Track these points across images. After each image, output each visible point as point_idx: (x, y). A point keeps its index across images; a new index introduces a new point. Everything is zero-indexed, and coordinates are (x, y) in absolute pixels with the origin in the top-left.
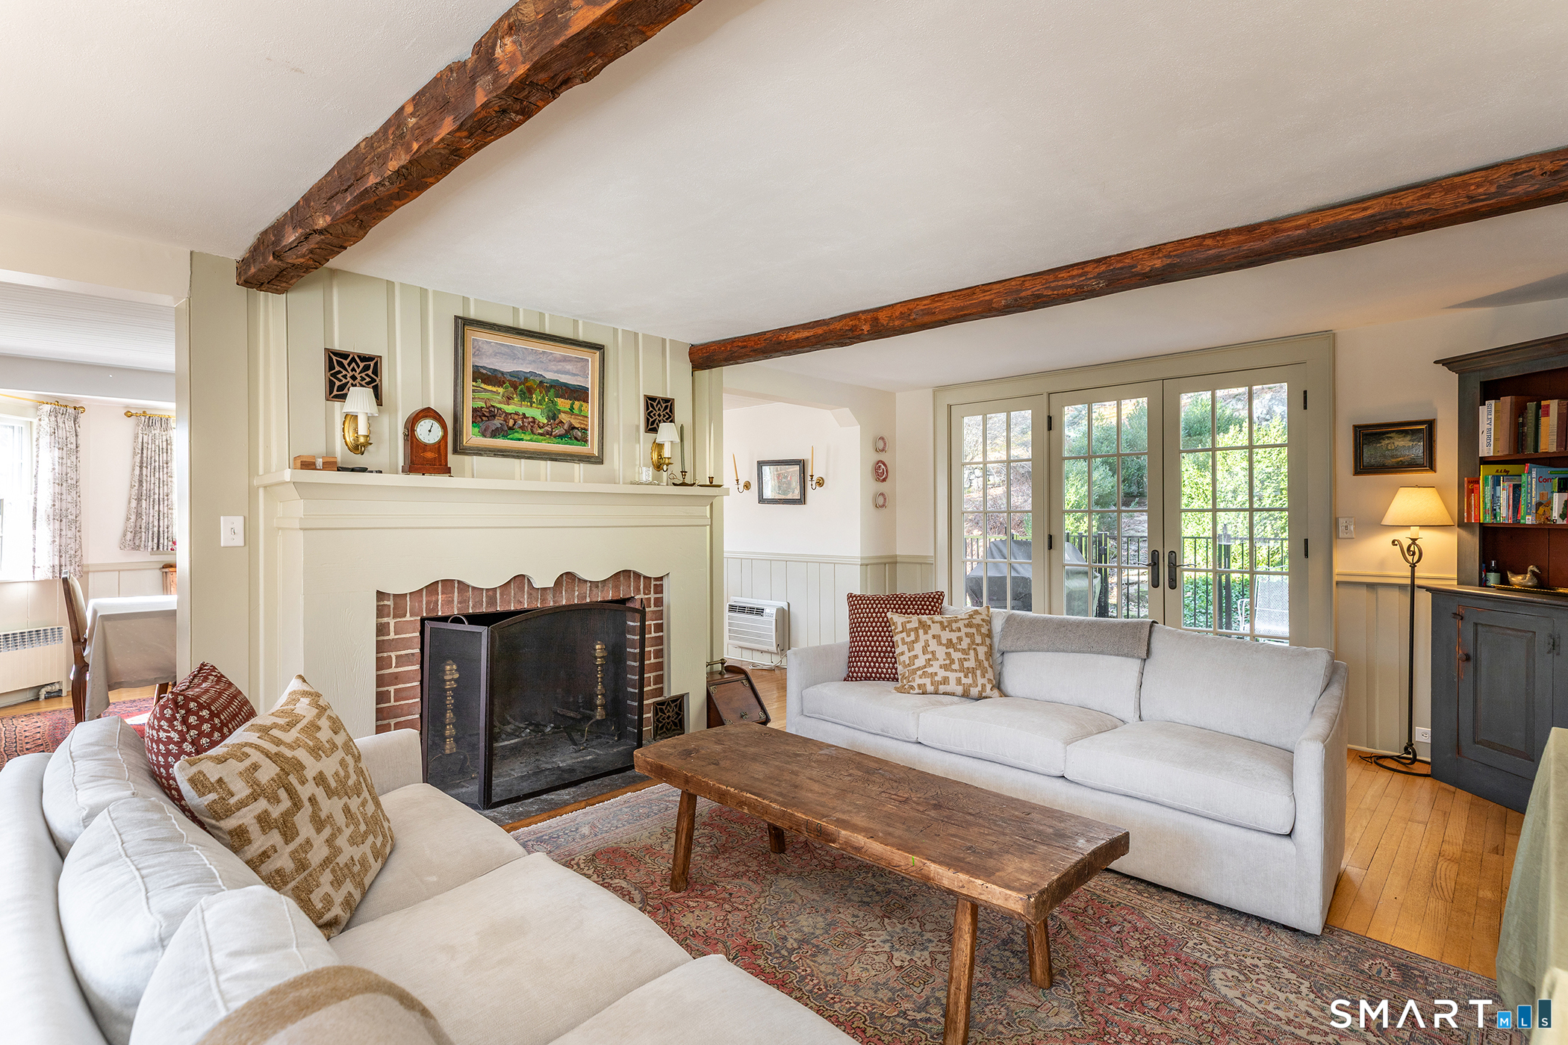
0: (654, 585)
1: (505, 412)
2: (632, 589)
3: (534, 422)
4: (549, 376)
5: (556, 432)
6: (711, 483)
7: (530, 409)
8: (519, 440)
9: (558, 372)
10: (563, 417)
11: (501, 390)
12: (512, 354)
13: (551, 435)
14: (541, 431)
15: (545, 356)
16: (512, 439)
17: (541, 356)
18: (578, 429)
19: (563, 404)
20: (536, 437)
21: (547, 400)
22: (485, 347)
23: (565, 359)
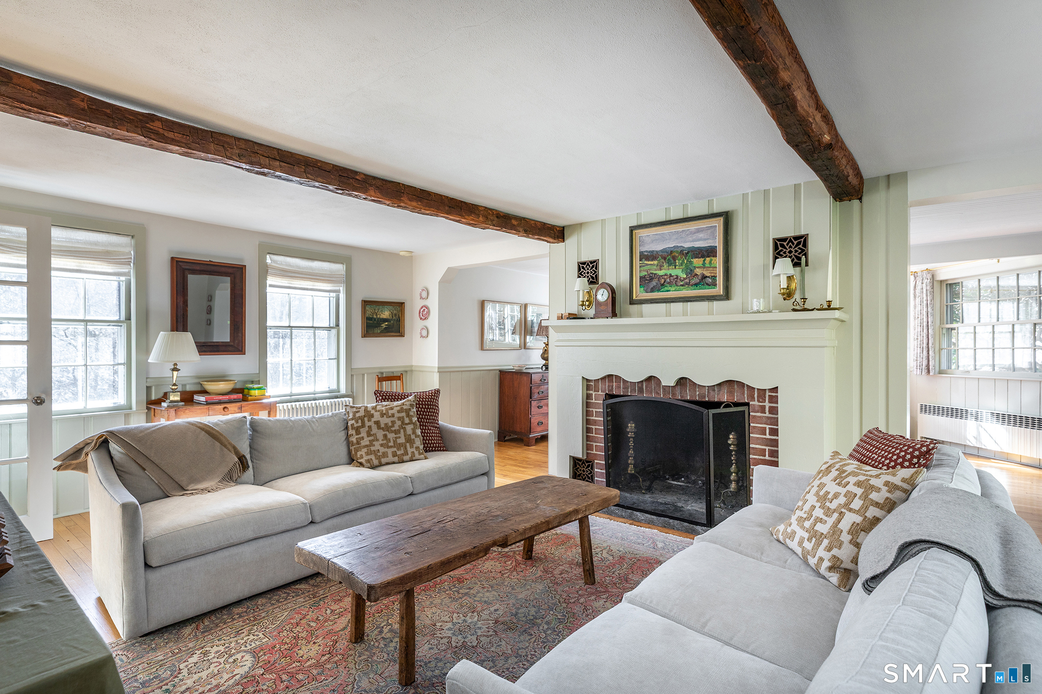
0: (769, 395)
1: (658, 275)
2: (746, 396)
3: (677, 278)
4: (687, 245)
5: (693, 282)
6: (829, 306)
7: (675, 270)
8: (668, 291)
9: (693, 241)
10: (698, 271)
11: (656, 262)
12: (662, 238)
13: (689, 285)
14: (682, 283)
15: (684, 233)
16: (663, 292)
17: (681, 234)
18: (709, 277)
19: (697, 262)
20: (678, 287)
21: (686, 262)
22: (647, 239)
23: (699, 231)
